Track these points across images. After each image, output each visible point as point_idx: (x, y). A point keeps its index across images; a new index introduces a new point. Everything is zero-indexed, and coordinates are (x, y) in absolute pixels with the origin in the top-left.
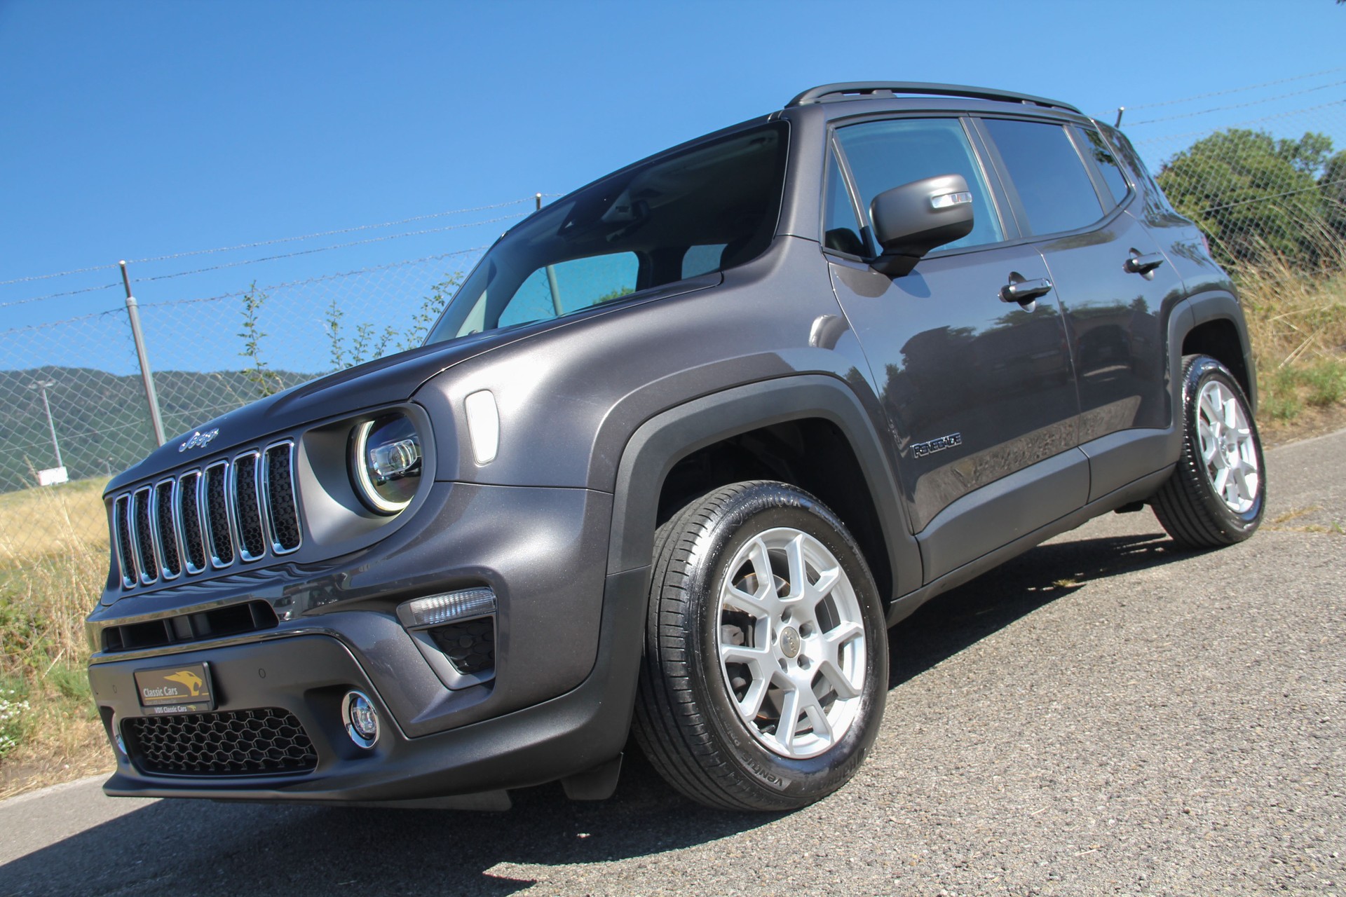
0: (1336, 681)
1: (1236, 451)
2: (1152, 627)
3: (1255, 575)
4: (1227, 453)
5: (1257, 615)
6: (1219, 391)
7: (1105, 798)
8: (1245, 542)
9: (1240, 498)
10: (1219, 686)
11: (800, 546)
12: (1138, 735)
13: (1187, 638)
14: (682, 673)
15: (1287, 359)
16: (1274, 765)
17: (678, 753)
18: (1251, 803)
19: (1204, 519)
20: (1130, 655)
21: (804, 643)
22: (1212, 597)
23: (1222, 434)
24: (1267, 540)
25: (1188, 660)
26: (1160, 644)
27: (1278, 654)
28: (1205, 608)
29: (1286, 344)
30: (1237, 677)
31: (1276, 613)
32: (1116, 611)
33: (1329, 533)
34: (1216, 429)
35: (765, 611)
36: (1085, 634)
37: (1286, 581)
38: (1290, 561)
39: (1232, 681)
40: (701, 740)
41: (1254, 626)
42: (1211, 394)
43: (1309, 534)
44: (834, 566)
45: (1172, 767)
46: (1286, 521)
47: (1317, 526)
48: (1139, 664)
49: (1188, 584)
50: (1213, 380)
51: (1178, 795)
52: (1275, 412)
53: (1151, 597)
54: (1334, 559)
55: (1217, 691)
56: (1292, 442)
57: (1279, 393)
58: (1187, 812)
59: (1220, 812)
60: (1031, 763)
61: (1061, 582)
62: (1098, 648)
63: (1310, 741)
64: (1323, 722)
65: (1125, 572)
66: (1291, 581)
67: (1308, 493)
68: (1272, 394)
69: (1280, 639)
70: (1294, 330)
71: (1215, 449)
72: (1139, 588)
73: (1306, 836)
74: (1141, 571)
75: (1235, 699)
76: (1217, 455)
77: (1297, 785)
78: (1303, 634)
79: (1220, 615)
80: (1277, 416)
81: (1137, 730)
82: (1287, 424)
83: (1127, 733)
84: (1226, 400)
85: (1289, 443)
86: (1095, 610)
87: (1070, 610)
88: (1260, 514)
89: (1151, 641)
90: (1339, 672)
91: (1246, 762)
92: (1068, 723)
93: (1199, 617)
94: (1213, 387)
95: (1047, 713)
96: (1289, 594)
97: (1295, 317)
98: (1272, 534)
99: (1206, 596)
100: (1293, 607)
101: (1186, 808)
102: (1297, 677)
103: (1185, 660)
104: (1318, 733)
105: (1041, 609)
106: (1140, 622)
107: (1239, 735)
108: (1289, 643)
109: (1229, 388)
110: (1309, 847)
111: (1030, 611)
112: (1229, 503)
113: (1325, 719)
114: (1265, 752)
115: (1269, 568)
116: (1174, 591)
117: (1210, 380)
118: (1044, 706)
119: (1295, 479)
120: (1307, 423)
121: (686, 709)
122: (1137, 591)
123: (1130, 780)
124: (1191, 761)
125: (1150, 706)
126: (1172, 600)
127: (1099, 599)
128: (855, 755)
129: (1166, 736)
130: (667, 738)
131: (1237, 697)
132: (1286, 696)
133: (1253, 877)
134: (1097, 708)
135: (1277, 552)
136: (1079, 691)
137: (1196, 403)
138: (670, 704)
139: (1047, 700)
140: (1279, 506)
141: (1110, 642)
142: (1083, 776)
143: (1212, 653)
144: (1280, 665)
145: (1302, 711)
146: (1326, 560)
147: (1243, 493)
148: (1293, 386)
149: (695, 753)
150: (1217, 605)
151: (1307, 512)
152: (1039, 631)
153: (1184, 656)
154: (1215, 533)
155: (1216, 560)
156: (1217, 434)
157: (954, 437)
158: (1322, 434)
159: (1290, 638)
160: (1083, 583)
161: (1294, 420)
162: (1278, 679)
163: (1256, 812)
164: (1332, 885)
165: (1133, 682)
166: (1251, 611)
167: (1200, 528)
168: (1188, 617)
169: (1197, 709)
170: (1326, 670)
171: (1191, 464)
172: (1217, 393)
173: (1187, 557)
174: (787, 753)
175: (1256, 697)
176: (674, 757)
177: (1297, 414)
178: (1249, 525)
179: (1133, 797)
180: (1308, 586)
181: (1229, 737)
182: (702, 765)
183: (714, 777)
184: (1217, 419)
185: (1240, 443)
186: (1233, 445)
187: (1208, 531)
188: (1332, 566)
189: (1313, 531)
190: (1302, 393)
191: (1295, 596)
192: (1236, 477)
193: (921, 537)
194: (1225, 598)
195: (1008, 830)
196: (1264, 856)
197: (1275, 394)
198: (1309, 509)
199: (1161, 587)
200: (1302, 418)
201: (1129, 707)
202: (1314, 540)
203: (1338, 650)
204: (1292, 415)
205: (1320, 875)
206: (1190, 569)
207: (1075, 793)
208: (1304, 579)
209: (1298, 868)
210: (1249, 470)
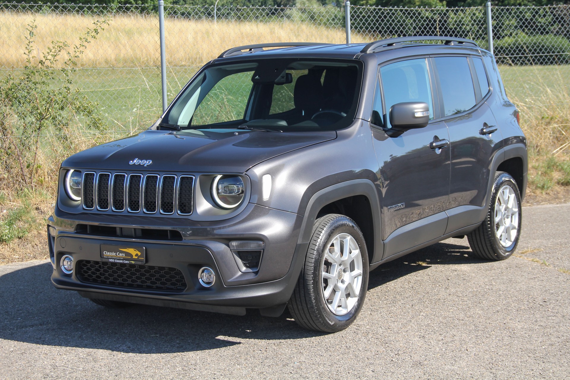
0: (522, 322)
1: (510, 219)
2: (460, 291)
3: (505, 277)
4: (506, 219)
5: (502, 294)
6: (508, 190)
7: (442, 343)
8: (505, 260)
9: (507, 240)
10: (483, 317)
11: (349, 240)
12: (453, 328)
13: (473, 298)
14: (311, 279)
15: (554, 152)
16: (495, 342)
17: (302, 305)
18: (487, 350)
19: (489, 247)
20: (451, 300)
21: (344, 275)
22: (486, 283)
23: (505, 210)
24: (514, 262)
25: (473, 306)
26: (463, 299)
27: (506, 310)
28: (482, 287)
29: (556, 141)
30: (490, 315)
31: (509, 295)
32: (445, 281)
33: (541, 264)
34: (503, 207)
35: (336, 262)
36: (433, 289)
37: (517, 283)
38: (521, 274)
39: (487, 316)
40: (312, 302)
41: (500, 298)
42: (504, 191)
43: (533, 263)
44: (357, 249)
45: (463, 338)
46: (525, 254)
47: (538, 259)
48: (454, 304)
49: (477, 275)
50: (507, 185)
51: (465, 346)
52: (538, 185)
53: (460, 278)
54: (539, 277)
55: (482, 318)
56: (544, 204)
57: (544, 174)
58: (467, 350)
59: (477, 351)
60: (415, 330)
61: (420, 263)
62: (438, 296)
63: (508, 338)
64: (514, 333)
65: (450, 264)
66: (519, 283)
67: (540, 241)
68: (540, 173)
69: (508, 305)
70: (563, 134)
71: (500, 217)
72: (456, 273)
73: (500, 360)
74: (457, 265)
75: (487, 322)
76: (501, 220)
77: (501, 348)
78: (517, 305)
79: (488, 291)
80: (539, 187)
81: (452, 326)
82: (544, 193)
83: (449, 327)
84: (511, 194)
85: (542, 204)
86: (436, 279)
87: (425, 277)
88: (514, 249)
89: (459, 297)
90: (524, 319)
91: (487, 340)
92: (428, 320)
93: (479, 291)
94: (506, 188)
95: (419, 316)
96: (516, 288)
97: (565, 127)
98: (517, 259)
99: (484, 282)
100: (516, 294)
101: (467, 349)
102: (510, 318)
103: (472, 306)
104: (511, 336)
105: (412, 274)
106: (455, 288)
107: (487, 333)
108: (511, 307)
109: (513, 189)
110: (500, 362)
111: (407, 274)
112: (501, 242)
113: (515, 332)
114: (494, 338)
115: (512, 276)
116: (471, 277)
117: (505, 185)
118: (418, 313)
119: (537, 230)
120: (554, 194)
121: (310, 291)
122: (455, 274)
123: (450, 340)
124: (470, 337)
125: (458, 319)
126: (469, 281)
127: (438, 274)
128: (353, 317)
129: (462, 329)
130: (299, 300)
131: (488, 321)
132: (504, 324)
133: (483, 366)
134: (438, 317)
135: (517, 269)
136: (431, 310)
137: (497, 195)
138: (304, 289)
139: (419, 311)
140: (525, 245)
141: (443, 294)
142: (434, 337)
143: (482, 305)
144: (505, 314)
145: (508, 329)
146: (535, 277)
147: (508, 238)
148: (553, 171)
149: (309, 307)
150: (487, 287)
151: (535, 251)
152: (412, 284)
153: (471, 305)
154: (492, 254)
155: (490, 267)
156: (503, 210)
157: (402, 205)
158: (561, 203)
159: (511, 305)
160: (430, 265)
161: (548, 191)
162: (503, 318)
163: (487, 353)
164: (503, 370)
165: (452, 310)
166: (500, 292)
167: (486, 251)
168: (475, 290)
169: (474, 323)
170: (520, 318)
171: (489, 222)
172: (507, 191)
173: (478, 263)
174: (334, 312)
175: (495, 322)
176: (300, 307)
177: (550, 188)
178: (508, 253)
179: (450, 344)
180: (524, 286)
181: (483, 333)
182: (310, 311)
183: (312, 315)
184: (504, 203)
185: (512, 215)
186: (509, 215)
187: (489, 253)
188: (536, 280)
189: (535, 262)
190: (557, 175)
191: (518, 290)
192: (507, 231)
193: (385, 242)
194: (491, 285)
195: (411, 348)
196: (487, 362)
197: (542, 174)
198: (538, 250)
199: (465, 274)
200: (552, 191)
201: (450, 319)
202: (534, 266)
203: (527, 312)
204: (548, 188)
205: (501, 368)
206: (479, 269)
207: (431, 341)
208: (524, 283)
209: (496, 366)
210: (514, 228)
